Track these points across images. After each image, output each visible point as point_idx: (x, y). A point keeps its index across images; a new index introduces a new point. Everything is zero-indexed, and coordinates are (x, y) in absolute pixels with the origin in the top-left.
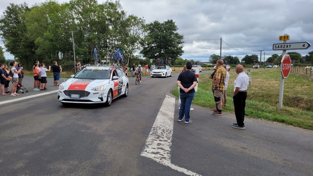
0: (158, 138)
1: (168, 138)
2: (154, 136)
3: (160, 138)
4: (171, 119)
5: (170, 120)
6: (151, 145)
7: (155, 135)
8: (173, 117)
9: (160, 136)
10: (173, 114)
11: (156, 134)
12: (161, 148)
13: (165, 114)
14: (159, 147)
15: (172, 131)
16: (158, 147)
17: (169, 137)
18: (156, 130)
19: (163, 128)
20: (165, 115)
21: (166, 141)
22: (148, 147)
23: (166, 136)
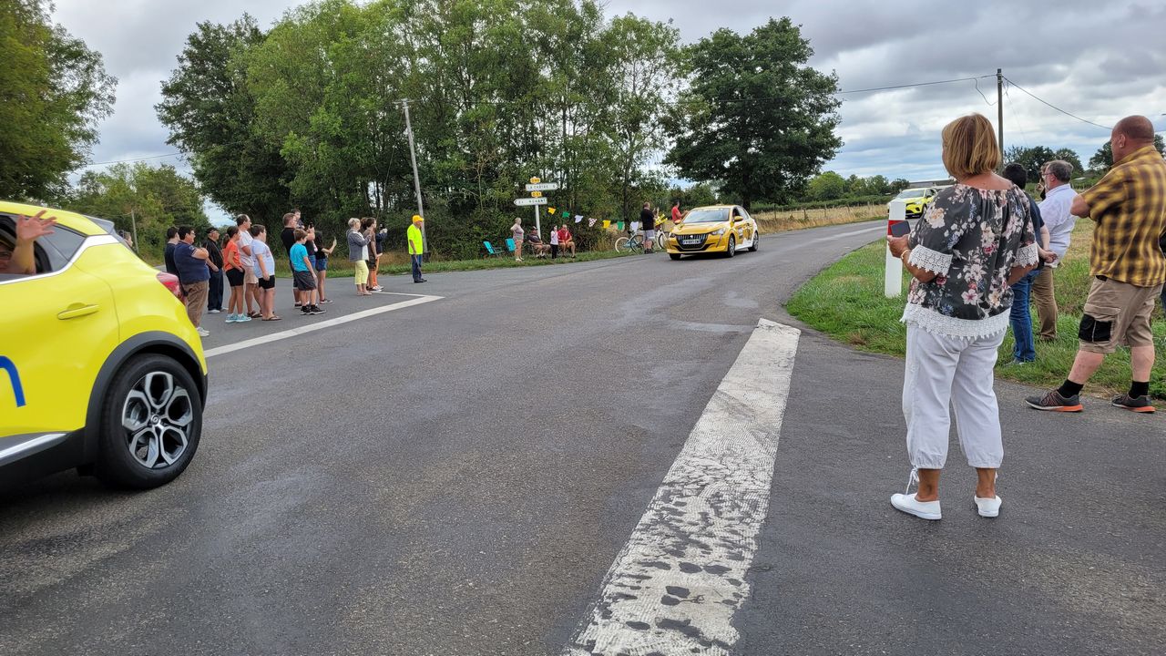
0: (678, 552)
1: (736, 551)
2: (658, 538)
3: (690, 550)
4: (762, 435)
5: (759, 439)
6: (628, 597)
7: (667, 531)
8: (778, 425)
9: (693, 537)
10: (781, 405)
11: (670, 526)
12: (682, 619)
13: (737, 410)
14: (671, 617)
15: (763, 504)
16: (666, 612)
17: (743, 542)
18: (675, 499)
19: (719, 484)
20: (739, 412)
21: (719, 570)
22: (607, 614)
23: (724, 539)
